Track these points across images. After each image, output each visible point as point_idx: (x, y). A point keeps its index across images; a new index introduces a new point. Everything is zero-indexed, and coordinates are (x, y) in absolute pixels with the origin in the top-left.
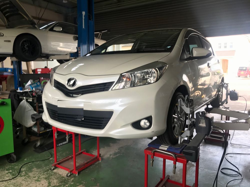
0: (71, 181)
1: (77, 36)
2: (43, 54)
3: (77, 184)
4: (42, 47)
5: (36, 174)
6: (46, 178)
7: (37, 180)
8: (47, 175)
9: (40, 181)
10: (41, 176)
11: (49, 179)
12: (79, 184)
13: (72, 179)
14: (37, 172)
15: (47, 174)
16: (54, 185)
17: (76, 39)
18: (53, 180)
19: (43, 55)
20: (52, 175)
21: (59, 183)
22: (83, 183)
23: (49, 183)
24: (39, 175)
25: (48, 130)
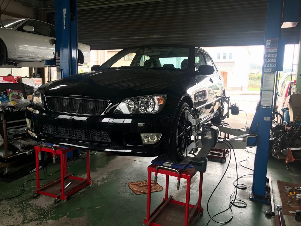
0: (52, 213)
1: (55, 39)
2: (10, 60)
3: (60, 216)
4: (8, 51)
5: (6, 207)
6: (20, 212)
7: (9, 214)
8: (21, 208)
9: (12, 215)
10: (14, 209)
11: (23, 212)
12: (62, 216)
13: (53, 211)
14: (7, 204)
15: (21, 206)
16: (31, 218)
17: (53, 42)
18: (29, 213)
20: (27, 208)
21: (37, 217)
22: (67, 214)
23: (25, 217)
24: (11, 208)
25: (18, 155)
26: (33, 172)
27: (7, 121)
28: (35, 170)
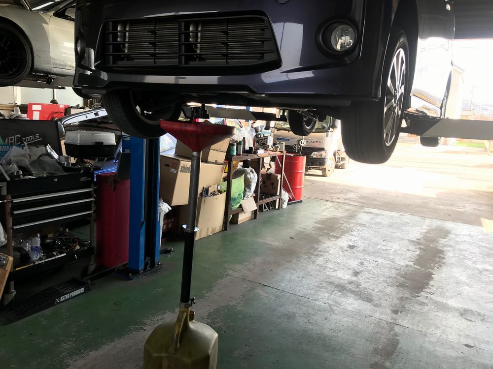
2: (38, 71)
19: (37, 74)
25: (36, 263)
26: (63, 301)
27: (14, 197)
28: (67, 296)
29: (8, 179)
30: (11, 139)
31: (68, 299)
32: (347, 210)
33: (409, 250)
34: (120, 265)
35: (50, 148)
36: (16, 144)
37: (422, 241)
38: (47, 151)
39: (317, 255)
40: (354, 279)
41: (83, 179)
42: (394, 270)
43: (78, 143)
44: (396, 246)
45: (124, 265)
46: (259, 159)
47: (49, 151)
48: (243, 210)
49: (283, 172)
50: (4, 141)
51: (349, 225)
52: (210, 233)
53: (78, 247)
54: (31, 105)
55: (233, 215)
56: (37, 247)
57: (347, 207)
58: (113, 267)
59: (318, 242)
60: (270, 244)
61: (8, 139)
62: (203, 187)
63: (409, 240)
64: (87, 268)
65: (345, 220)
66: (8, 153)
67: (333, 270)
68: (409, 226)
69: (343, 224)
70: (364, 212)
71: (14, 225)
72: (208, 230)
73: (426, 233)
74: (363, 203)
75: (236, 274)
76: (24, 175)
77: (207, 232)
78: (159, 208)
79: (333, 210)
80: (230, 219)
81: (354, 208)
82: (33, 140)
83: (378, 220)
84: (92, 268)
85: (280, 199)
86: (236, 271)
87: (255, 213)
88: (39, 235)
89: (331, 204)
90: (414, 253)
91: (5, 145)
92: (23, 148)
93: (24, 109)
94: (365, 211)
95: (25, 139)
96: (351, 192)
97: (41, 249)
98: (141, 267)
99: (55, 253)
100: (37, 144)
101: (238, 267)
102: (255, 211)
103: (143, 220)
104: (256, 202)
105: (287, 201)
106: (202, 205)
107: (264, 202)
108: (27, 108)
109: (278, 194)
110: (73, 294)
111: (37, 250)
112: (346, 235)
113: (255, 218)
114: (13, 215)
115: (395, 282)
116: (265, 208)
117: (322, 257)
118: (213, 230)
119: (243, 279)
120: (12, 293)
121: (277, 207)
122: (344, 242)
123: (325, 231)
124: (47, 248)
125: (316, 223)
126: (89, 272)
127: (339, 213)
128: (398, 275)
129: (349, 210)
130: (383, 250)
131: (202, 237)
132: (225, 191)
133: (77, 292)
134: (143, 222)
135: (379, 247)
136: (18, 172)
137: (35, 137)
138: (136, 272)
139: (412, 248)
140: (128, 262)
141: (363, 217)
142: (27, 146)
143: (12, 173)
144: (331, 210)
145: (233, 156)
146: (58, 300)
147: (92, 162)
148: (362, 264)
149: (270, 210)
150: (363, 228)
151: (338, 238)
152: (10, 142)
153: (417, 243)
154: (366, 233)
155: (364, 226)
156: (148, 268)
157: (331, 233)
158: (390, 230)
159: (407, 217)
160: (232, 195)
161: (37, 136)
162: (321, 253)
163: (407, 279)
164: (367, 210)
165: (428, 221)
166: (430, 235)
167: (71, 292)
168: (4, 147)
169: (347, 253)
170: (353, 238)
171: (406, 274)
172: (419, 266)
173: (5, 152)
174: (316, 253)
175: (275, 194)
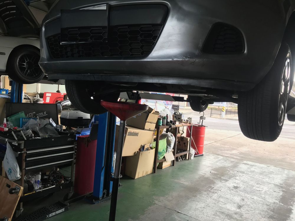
25: (37, 191)
26: (51, 217)
28: (54, 214)
29: (25, 139)
30: (30, 115)
31: (54, 216)
32: (232, 162)
33: (275, 192)
34: (88, 193)
35: (51, 120)
36: (32, 117)
37: (284, 185)
38: (50, 122)
39: (213, 192)
40: (238, 210)
41: (69, 139)
42: (265, 206)
43: (68, 117)
44: (265, 188)
45: (90, 194)
46: (176, 128)
47: (51, 122)
48: (165, 160)
49: (191, 137)
50: (26, 116)
51: (234, 172)
52: (144, 175)
53: (63, 182)
54: (46, 93)
55: (159, 163)
56: (38, 181)
57: (232, 160)
58: (84, 195)
59: (214, 183)
60: (182, 184)
61: (28, 115)
62: (141, 145)
63: (274, 184)
64: (67, 195)
65: (231, 168)
66: (27, 123)
67: (224, 203)
68: (273, 174)
69: (230, 171)
70: (243, 164)
71: (26, 167)
72: (143, 172)
73: (286, 180)
74: (242, 157)
75: (160, 204)
76: (35, 136)
77: (143, 174)
78: (114, 158)
79: (223, 161)
80: (157, 166)
81: (236, 161)
82: (42, 115)
83: (252, 169)
84: (71, 195)
85: (189, 153)
86: (160, 202)
87: (173, 162)
88: (40, 173)
89: (222, 157)
90: (279, 194)
91: (26, 118)
92: (36, 120)
93: (42, 95)
94: (244, 162)
95: (38, 115)
96: (235, 150)
97: (40, 183)
98: (101, 195)
99: (49, 185)
100: (44, 118)
101: (161, 198)
102: (174, 161)
103: (103, 165)
104: (174, 155)
105: (194, 155)
106: (140, 156)
107: (179, 155)
108: (43, 95)
109: (188, 150)
110: (57, 212)
111: (38, 183)
112: (232, 179)
113: (173, 165)
114: (26, 160)
115: (267, 215)
116: (180, 159)
117: (217, 194)
118: (147, 172)
119: (165, 207)
120: (21, 210)
121: (187, 158)
122: (231, 184)
123: (218, 176)
124: (44, 182)
125: (212, 170)
126: (69, 198)
127: (227, 164)
128: (269, 210)
129: (233, 161)
130: (257, 190)
131: (139, 177)
132: (154, 148)
133: (60, 211)
134: (103, 167)
135: (254, 188)
136: (32, 135)
137: (44, 114)
138: (97, 199)
139: (277, 190)
140: (93, 192)
141: (243, 167)
142: (38, 119)
143: (28, 135)
144: (221, 161)
145: (160, 126)
146: (48, 216)
147: (75, 129)
148: (243, 200)
149: (182, 160)
150: (243, 174)
151: (226, 181)
152: (29, 116)
153: (280, 186)
154: (245, 178)
155: (243, 173)
156: (105, 196)
157: (222, 178)
158: (261, 176)
159: (272, 168)
160: (159, 151)
161: (45, 113)
162: (216, 191)
163: (275, 213)
164: (245, 162)
165: (286, 172)
166: (289, 181)
167: (56, 211)
168: (25, 119)
169: (233, 191)
170: (237, 181)
171: (274, 209)
172: (283, 204)
173: (26, 122)
174: (212, 191)
175: (186, 150)
